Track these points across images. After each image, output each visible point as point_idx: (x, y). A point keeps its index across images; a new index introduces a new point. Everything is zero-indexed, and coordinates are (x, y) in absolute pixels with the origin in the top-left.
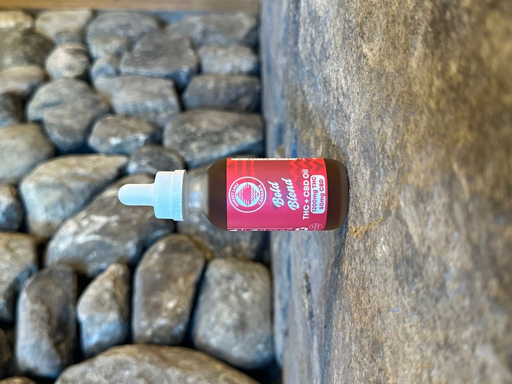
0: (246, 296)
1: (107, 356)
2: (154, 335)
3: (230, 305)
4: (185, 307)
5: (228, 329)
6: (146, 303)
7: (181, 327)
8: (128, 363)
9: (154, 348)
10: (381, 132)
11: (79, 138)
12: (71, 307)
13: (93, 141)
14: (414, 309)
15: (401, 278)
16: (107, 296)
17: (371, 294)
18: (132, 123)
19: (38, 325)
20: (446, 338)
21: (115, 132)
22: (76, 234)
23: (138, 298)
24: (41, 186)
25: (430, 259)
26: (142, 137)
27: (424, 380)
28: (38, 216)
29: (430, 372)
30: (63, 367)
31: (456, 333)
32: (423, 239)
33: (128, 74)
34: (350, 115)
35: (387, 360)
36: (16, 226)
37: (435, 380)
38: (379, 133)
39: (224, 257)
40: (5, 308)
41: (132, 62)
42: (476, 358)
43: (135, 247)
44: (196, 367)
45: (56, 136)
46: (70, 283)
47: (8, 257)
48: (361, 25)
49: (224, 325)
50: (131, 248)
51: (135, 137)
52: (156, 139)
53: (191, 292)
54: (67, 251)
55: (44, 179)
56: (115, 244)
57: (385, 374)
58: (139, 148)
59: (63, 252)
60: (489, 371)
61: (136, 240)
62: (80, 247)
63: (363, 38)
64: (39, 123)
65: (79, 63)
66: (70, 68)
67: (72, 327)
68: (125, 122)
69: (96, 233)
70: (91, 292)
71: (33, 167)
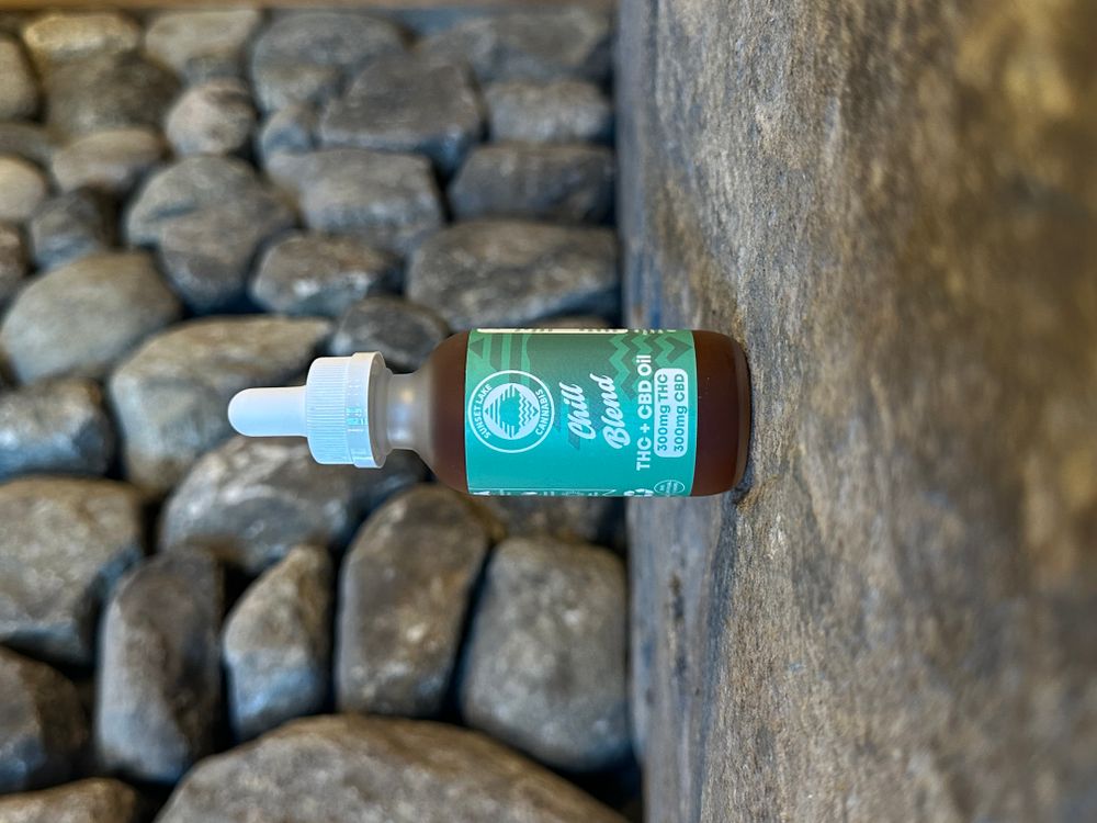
0: (573, 618)
1: (281, 737)
2: (380, 696)
3: (538, 636)
4: (445, 640)
5: (533, 686)
6: (365, 630)
7: (435, 682)
8: (323, 753)
9: (378, 722)
10: (780, 295)
11: (232, 282)
12: (210, 634)
13: (261, 288)
14: (823, 667)
15: (803, 600)
16: (283, 614)
17: (760, 631)
18: (341, 250)
19: (141, 674)
20: (868, 733)
21: (306, 269)
22: (223, 483)
23: (348, 619)
24: (152, 384)
25: (842, 568)
26: (362, 281)
27: (837, 816)
28: (148, 444)
29: (845, 800)
30: (193, 759)
31: (883, 723)
32: (833, 526)
33: (336, 146)
34: (739, 250)
35: (781, 769)
36: (102, 466)
37: (852, 815)
38: (776, 295)
39: (528, 534)
40: (77, 637)
41: (344, 119)
42: (910, 776)
43: (344, 512)
44: (464, 764)
45: (184, 277)
46: (209, 586)
47: (82, 531)
48: (752, 64)
49: (525, 679)
50: (334, 513)
51: (348, 279)
52: (390, 285)
53: (457, 609)
54: (204, 520)
55: (161, 368)
56: (304, 505)
57: (775, 800)
58: (354, 303)
59: (197, 522)
60: (930, 805)
61: (346, 496)
62: (230, 511)
63: (756, 91)
64: (150, 249)
65: (232, 122)
66: (215, 133)
67: (211, 676)
68: (328, 248)
69: (263, 481)
70: (252, 605)
71: (134, 343)
